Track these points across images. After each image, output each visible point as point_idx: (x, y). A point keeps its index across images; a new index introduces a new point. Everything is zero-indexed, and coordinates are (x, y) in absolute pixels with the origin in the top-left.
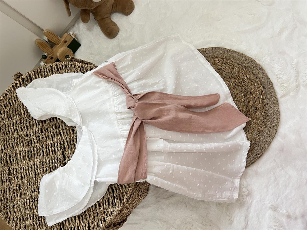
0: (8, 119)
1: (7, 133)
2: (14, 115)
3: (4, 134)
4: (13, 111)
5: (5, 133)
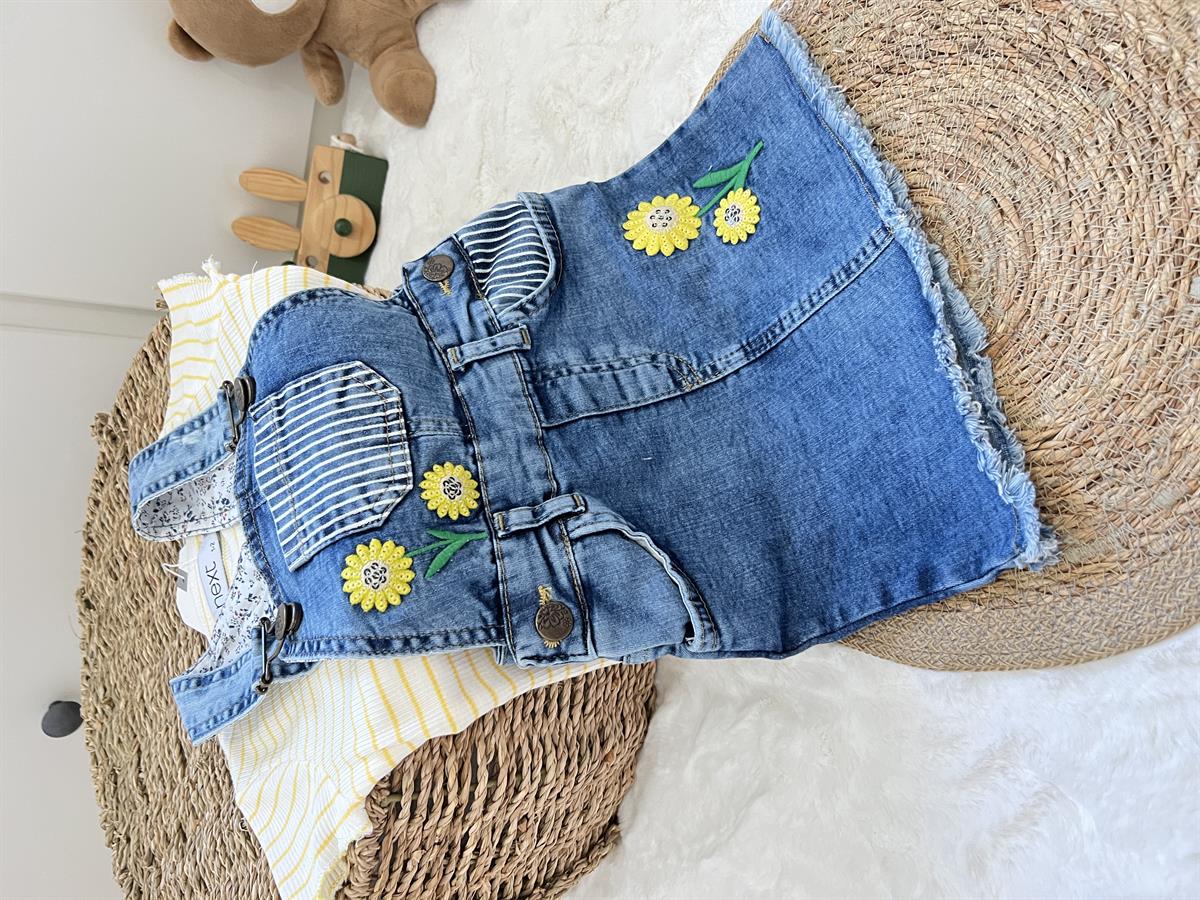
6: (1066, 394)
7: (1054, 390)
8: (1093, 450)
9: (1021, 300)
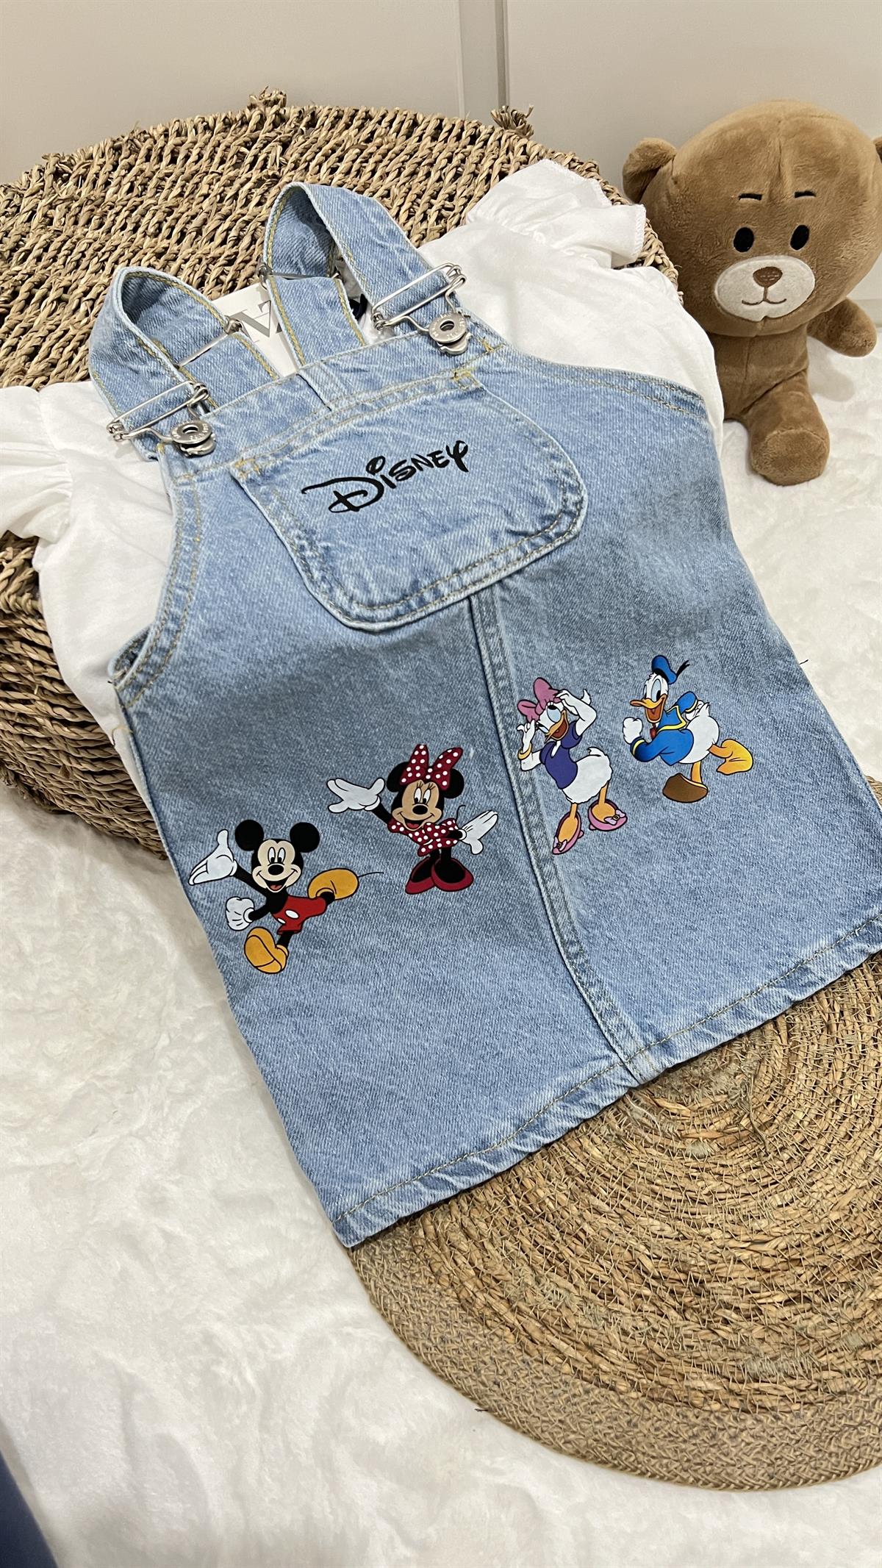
0: (131, 190)
1: (89, 222)
2: (159, 188)
3: (76, 223)
4: (168, 175)
5: (82, 221)
6: (787, 1208)
7: (777, 1200)
8: (799, 1270)
9: (771, 1106)
